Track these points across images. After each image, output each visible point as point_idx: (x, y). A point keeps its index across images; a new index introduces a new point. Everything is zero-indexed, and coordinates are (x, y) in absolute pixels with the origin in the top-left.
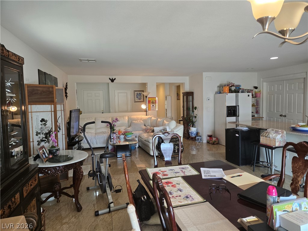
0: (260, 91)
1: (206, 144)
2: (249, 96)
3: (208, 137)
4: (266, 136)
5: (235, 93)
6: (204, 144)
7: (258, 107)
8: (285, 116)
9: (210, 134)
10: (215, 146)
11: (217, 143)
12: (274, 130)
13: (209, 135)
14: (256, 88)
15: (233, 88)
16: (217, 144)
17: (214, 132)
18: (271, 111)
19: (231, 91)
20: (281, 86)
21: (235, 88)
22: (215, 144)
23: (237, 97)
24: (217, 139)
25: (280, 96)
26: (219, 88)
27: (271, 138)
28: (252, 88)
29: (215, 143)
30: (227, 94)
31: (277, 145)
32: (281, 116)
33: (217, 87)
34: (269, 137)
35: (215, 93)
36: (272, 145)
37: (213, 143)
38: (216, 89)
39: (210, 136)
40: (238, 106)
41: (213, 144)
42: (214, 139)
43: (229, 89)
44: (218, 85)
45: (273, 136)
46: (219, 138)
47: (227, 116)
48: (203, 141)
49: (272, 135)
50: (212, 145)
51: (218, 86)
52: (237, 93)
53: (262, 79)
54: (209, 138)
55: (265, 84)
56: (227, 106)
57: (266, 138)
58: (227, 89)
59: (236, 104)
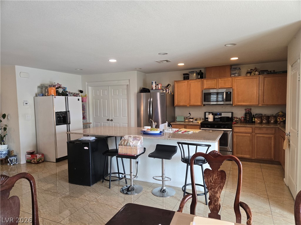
0: (86, 96)
1: (25, 165)
2: (79, 100)
3: (28, 154)
4: (125, 144)
5: (65, 97)
6: (22, 166)
7: (84, 113)
8: (112, 120)
9: (30, 150)
10: (40, 165)
11: (42, 160)
12: (132, 137)
13: (29, 153)
14: (81, 92)
15: (60, 90)
16: (43, 162)
17: (37, 146)
18: (98, 116)
19: (58, 94)
20: (106, 91)
21: (62, 90)
22: (40, 163)
23: (67, 101)
24: (43, 155)
25: (106, 101)
26: (39, 89)
27: (131, 146)
28: (78, 92)
29: (40, 161)
30: (55, 97)
31: (138, 154)
32: (108, 120)
33: (37, 87)
34: (129, 145)
35: (35, 95)
36: (133, 154)
37: (38, 161)
38: (36, 90)
39: (31, 153)
40: (68, 111)
41: (38, 163)
42: (39, 156)
43: (55, 91)
44: (39, 84)
45: (134, 143)
46: (45, 153)
47: (57, 125)
48: (20, 162)
49: (132, 143)
50: (36, 165)
51: (39, 87)
52: (67, 97)
53: (86, 83)
54: (30, 156)
55: (90, 88)
56: (56, 113)
57: (126, 147)
58: (53, 91)
59: (66, 110)
